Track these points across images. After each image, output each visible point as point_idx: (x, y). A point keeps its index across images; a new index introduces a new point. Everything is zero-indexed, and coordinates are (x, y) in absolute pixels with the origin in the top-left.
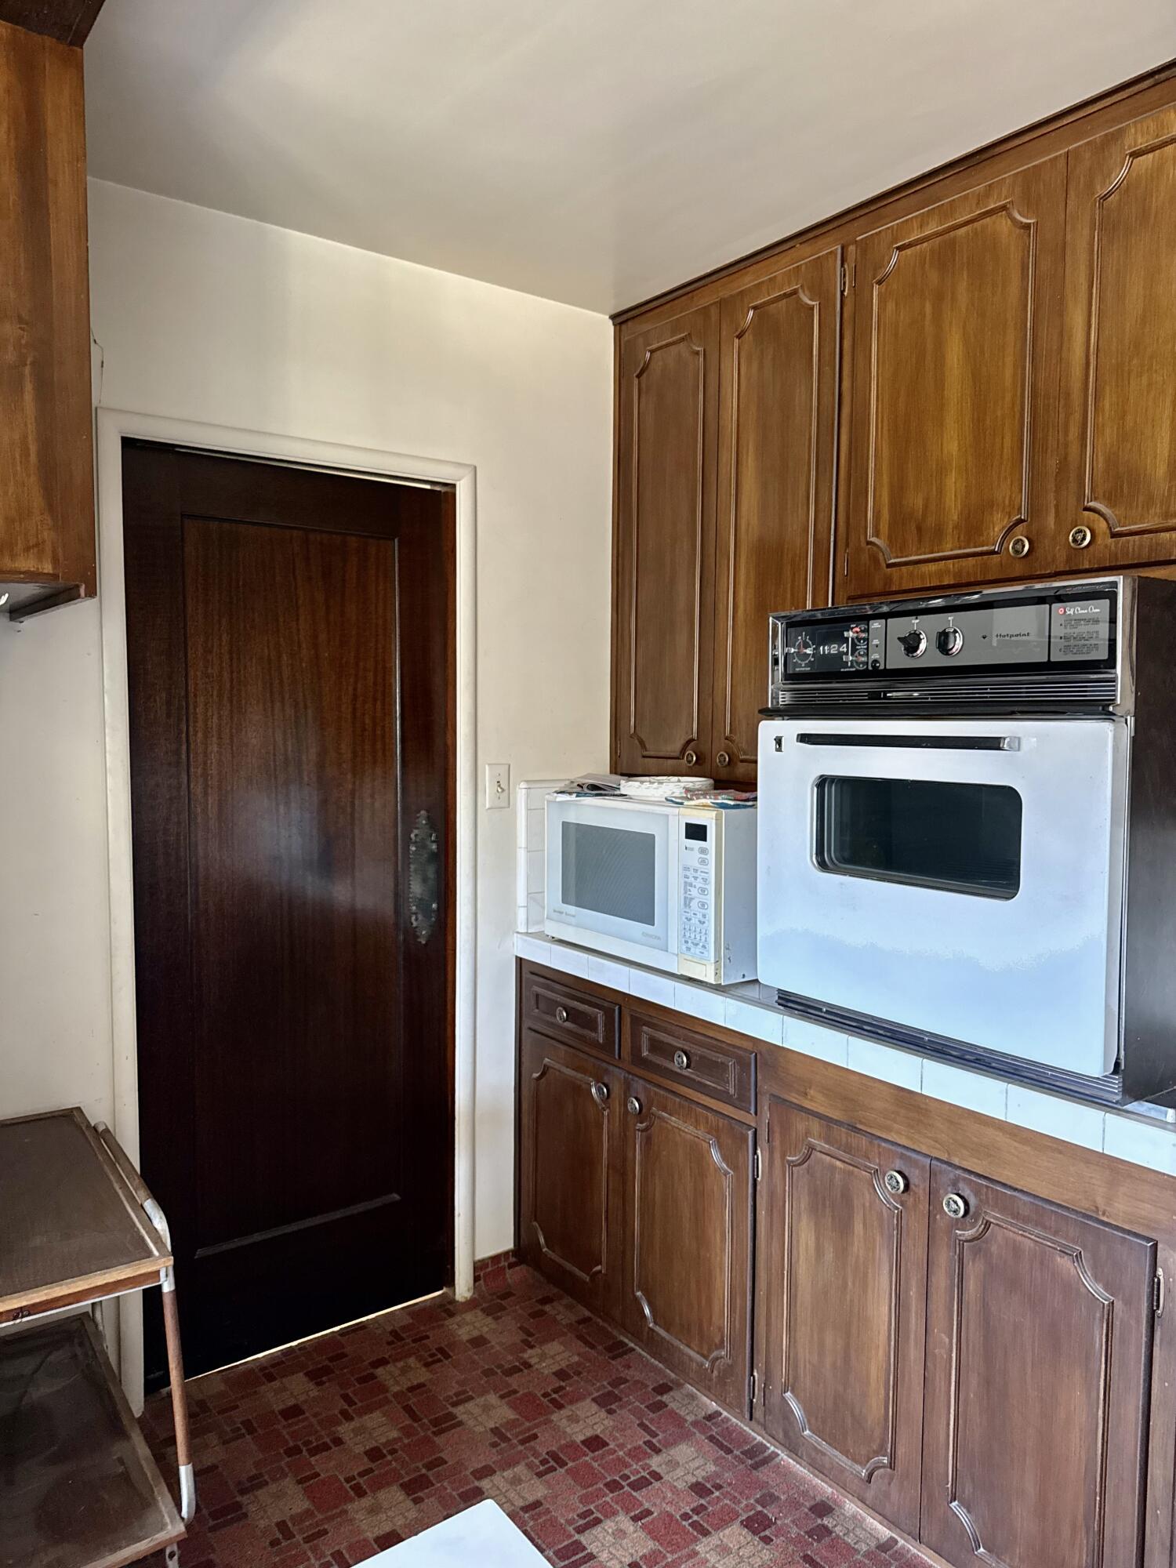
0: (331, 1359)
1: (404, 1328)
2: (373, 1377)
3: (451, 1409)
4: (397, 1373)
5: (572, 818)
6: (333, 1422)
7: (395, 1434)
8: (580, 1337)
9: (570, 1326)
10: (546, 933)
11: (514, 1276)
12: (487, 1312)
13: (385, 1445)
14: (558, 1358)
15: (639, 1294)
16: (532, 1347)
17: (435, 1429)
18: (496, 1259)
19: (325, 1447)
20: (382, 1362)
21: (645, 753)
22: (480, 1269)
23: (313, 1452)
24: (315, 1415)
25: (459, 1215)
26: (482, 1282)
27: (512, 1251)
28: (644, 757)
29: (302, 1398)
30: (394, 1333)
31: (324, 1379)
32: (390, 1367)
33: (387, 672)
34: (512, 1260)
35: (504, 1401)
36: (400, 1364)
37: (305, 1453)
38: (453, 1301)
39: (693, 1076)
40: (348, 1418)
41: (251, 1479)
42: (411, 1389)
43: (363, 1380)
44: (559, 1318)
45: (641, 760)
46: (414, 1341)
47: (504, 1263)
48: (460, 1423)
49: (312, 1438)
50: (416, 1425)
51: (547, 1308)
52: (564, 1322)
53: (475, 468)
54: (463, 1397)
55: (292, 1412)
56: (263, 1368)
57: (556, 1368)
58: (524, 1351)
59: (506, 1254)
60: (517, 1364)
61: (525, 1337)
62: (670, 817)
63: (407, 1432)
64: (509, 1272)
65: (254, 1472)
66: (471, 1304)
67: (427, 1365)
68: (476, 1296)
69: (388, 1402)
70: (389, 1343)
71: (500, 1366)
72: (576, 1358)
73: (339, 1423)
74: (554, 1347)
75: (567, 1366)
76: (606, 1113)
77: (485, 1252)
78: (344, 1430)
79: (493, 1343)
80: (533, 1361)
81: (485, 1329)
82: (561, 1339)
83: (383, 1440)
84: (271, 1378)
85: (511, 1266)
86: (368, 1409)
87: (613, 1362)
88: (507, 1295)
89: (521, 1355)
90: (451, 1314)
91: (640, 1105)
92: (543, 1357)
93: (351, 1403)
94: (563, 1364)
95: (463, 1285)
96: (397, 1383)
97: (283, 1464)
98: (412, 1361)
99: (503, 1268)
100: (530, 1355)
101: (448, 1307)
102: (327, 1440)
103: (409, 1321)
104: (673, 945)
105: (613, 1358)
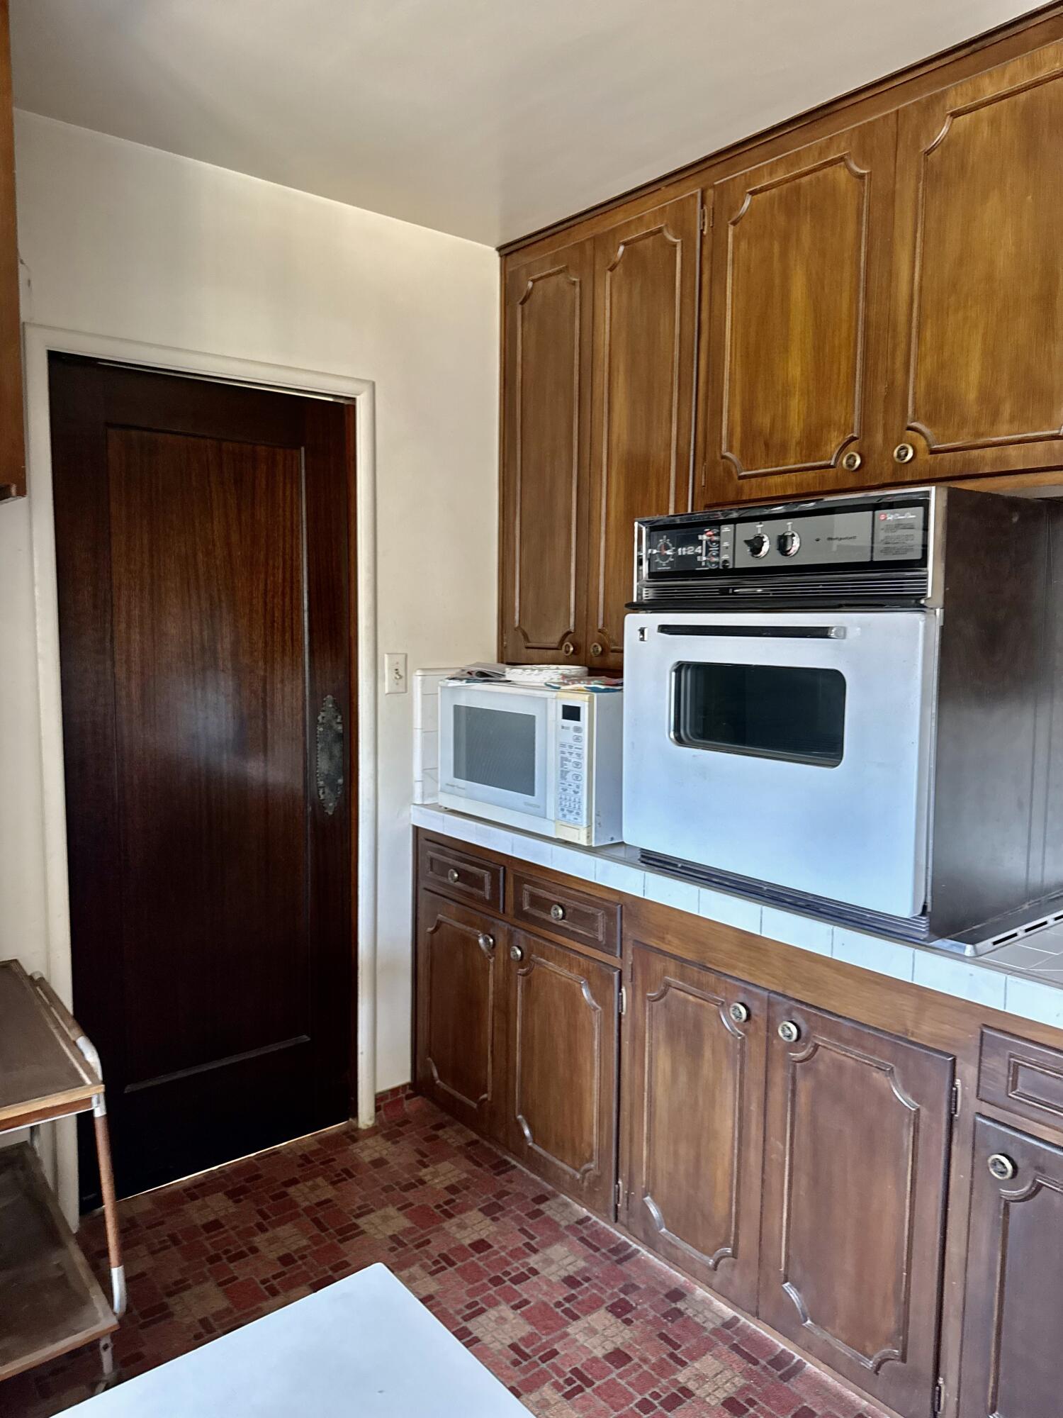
0: (247, 1181)
1: (315, 1153)
2: (285, 1194)
3: (354, 1220)
4: (307, 1190)
5: (463, 702)
6: (249, 1233)
7: (304, 1242)
8: (469, 1158)
9: (459, 1148)
10: (440, 804)
11: (409, 1106)
12: (388, 1137)
13: (296, 1251)
14: (449, 1175)
15: (520, 1117)
16: (426, 1166)
17: (340, 1238)
18: (394, 1091)
19: (241, 1255)
20: (294, 1182)
21: (529, 645)
22: (381, 1100)
23: (231, 1260)
24: (233, 1228)
25: (362, 1053)
26: (382, 1112)
27: (409, 1084)
28: (528, 648)
29: (222, 1214)
30: (304, 1157)
31: (242, 1197)
32: (300, 1186)
33: (294, 570)
34: (409, 1092)
35: (401, 1213)
36: (310, 1183)
37: (225, 1261)
38: (356, 1129)
39: (567, 926)
40: (262, 1229)
41: (176, 1283)
42: (319, 1204)
43: (274, 1198)
44: (450, 1141)
45: (524, 651)
46: (322, 1163)
47: (402, 1095)
48: (363, 1232)
49: (231, 1248)
50: (323, 1234)
51: (440, 1133)
52: (455, 1145)
53: (374, 384)
54: (365, 1210)
55: (214, 1226)
56: (186, 1190)
57: (447, 1183)
58: (420, 1170)
59: (404, 1087)
60: (413, 1181)
61: (419, 1157)
62: (549, 700)
63: (315, 1240)
64: (406, 1103)
65: (179, 1277)
66: (373, 1131)
67: (333, 1183)
68: (378, 1124)
69: (298, 1215)
70: (300, 1166)
71: (398, 1184)
72: (465, 1175)
73: (254, 1235)
74: (445, 1166)
75: (458, 1182)
76: (492, 960)
77: (385, 1085)
78: (259, 1240)
79: (392, 1164)
80: (427, 1178)
81: (385, 1152)
82: (452, 1159)
83: (295, 1247)
84: (194, 1197)
85: (408, 1097)
86: (281, 1223)
87: (498, 1178)
88: (406, 1122)
89: (416, 1173)
90: (355, 1140)
91: (522, 953)
92: (435, 1175)
93: (265, 1217)
94: (454, 1181)
95: (366, 1114)
96: (307, 1199)
97: (205, 1270)
98: (320, 1180)
99: (401, 1100)
100: (424, 1173)
101: (353, 1135)
102: (244, 1249)
103: (317, 1146)
104: (551, 812)
105: (498, 1174)
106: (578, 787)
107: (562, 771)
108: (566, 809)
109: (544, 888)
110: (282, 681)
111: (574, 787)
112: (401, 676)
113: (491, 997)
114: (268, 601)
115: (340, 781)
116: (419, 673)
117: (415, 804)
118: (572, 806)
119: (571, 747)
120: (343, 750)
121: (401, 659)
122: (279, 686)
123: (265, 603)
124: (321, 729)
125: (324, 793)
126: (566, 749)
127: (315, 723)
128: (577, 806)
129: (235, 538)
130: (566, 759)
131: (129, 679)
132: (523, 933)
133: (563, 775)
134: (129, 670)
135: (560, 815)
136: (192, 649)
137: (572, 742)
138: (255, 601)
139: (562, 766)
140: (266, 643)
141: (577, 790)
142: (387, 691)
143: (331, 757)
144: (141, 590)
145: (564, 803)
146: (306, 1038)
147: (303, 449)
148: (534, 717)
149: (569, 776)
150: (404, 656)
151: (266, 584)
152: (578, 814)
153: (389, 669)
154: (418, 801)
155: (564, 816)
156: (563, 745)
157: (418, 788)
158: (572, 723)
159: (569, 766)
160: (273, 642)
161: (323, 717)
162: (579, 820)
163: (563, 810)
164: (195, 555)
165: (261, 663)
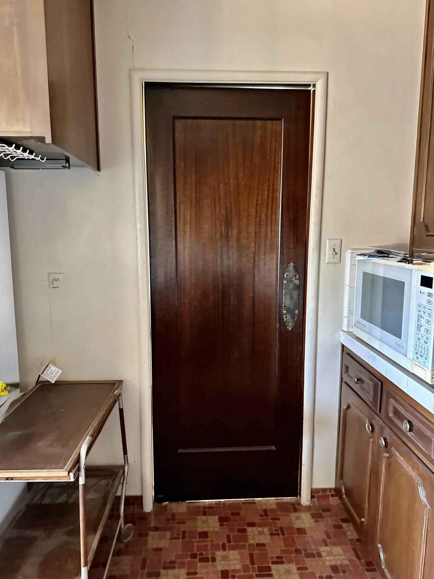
0: (233, 514)
1: (272, 510)
2: (245, 531)
3: (271, 565)
4: (256, 533)
5: (369, 270)
6: (216, 547)
7: (239, 567)
8: (355, 550)
9: (352, 540)
10: (354, 333)
11: (334, 501)
12: (313, 516)
13: (233, 571)
14: (337, 558)
15: (379, 545)
16: (326, 545)
17: (258, 573)
18: (324, 490)
19: (206, 560)
20: (252, 524)
21: (428, 234)
22: (314, 493)
23: (201, 560)
24: (212, 541)
26: (315, 499)
28: (427, 236)
29: (211, 529)
30: (265, 511)
31: (225, 523)
32: (254, 529)
34: (333, 493)
35: (298, 571)
36: (260, 529)
37: (198, 559)
38: (299, 504)
39: (413, 439)
40: (224, 549)
41: (171, 562)
42: (258, 545)
43: (239, 531)
44: (348, 533)
45: (425, 238)
46: (272, 519)
47: (328, 493)
48: (271, 575)
49: (204, 553)
50: (250, 566)
51: (344, 525)
52: (350, 537)
53: (328, 73)
54: (279, 560)
55: (204, 535)
56: (204, 508)
57: (333, 563)
58: (321, 546)
59: (330, 489)
60: (315, 552)
61: (325, 538)
62: (413, 271)
63: (245, 568)
64: (331, 499)
65: (173, 559)
66: (308, 508)
67: (272, 534)
68: (312, 505)
69: (244, 547)
70: (261, 516)
71: (305, 550)
72: (346, 562)
73: (219, 550)
74: (338, 550)
75: (340, 565)
76: (371, 440)
77: (319, 484)
78: (219, 554)
79: (308, 535)
80: (324, 554)
81: (308, 525)
82: (344, 547)
83: (232, 568)
84: (205, 514)
85: (332, 496)
86: (233, 548)
87: (366, 573)
88: (327, 510)
89: (319, 547)
90: (296, 510)
91: (386, 443)
92: (330, 554)
93: (229, 541)
94: (338, 563)
95: (305, 498)
96: (254, 539)
97: (186, 560)
98: (266, 529)
99: (328, 496)
100: (323, 549)
101: (296, 507)
102: (210, 557)
103: (274, 507)
104: (411, 354)
105: (368, 571)
106: (427, 338)
107: (418, 325)
108: (419, 355)
109: (401, 405)
110: (265, 254)
111: (425, 338)
112: (337, 253)
113: (370, 462)
114: (258, 209)
115: (297, 312)
116: (349, 251)
117: (343, 330)
118: (423, 351)
119: (425, 308)
120: (299, 295)
121: (338, 243)
122: (262, 257)
123: (257, 210)
124: (286, 282)
125: (286, 317)
126: (422, 309)
127: (282, 278)
128: (426, 353)
129: (241, 175)
130: (421, 317)
131: (184, 251)
132: (389, 430)
133: (419, 327)
134: (184, 246)
135: (415, 356)
136: (216, 236)
137: (425, 303)
138: (250, 210)
139: (418, 321)
140: (256, 232)
141: (426, 341)
142: (326, 262)
143: (291, 298)
144: (191, 205)
145: (417, 348)
146: (274, 448)
147: (283, 119)
148: (404, 283)
149: (422, 329)
150: (340, 241)
151: (257, 200)
152: (426, 358)
153: (329, 248)
154: (345, 329)
155: (417, 358)
156: (420, 306)
157: (345, 321)
158: (426, 290)
159: (423, 322)
160: (260, 232)
161: (287, 276)
162: (427, 363)
163: (417, 353)
164: (219, 185)
165: (253, 244)
